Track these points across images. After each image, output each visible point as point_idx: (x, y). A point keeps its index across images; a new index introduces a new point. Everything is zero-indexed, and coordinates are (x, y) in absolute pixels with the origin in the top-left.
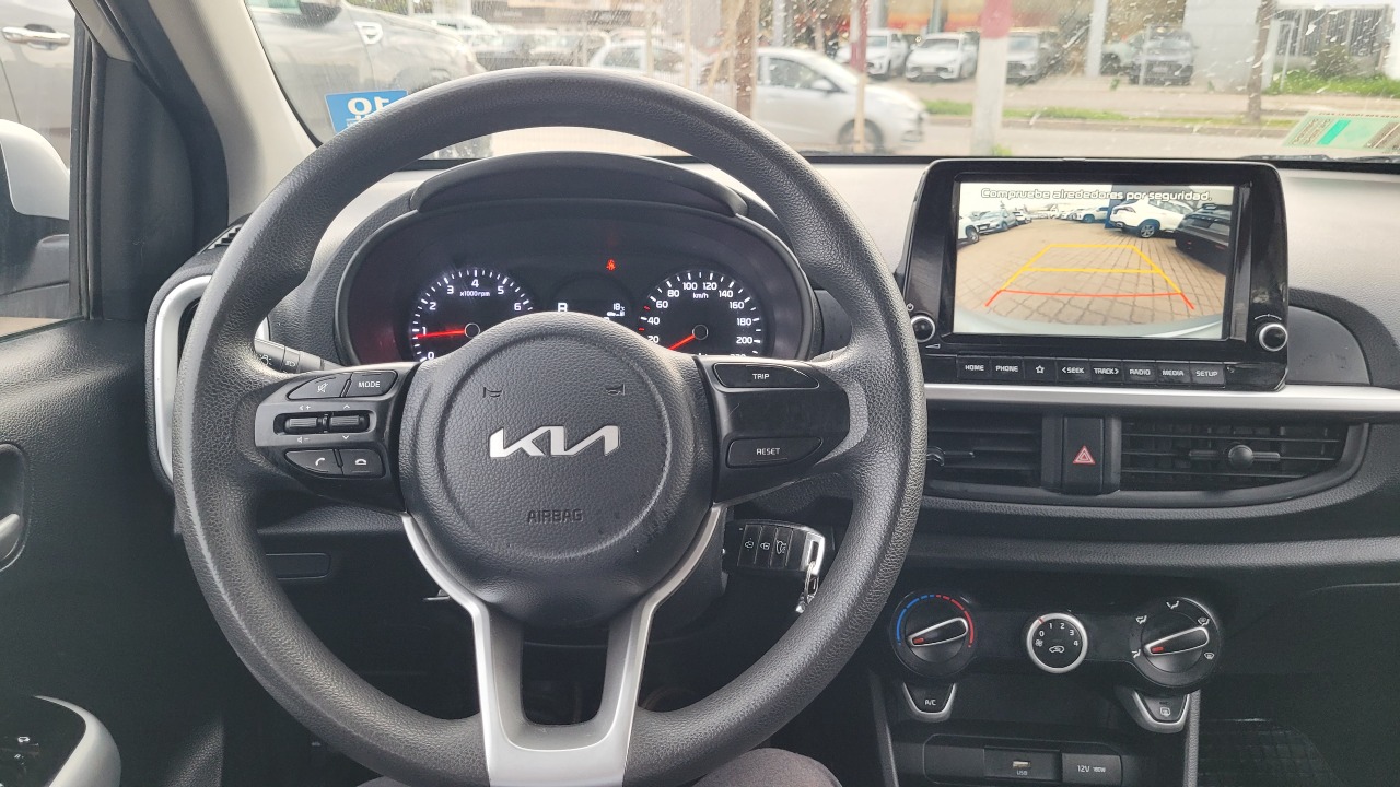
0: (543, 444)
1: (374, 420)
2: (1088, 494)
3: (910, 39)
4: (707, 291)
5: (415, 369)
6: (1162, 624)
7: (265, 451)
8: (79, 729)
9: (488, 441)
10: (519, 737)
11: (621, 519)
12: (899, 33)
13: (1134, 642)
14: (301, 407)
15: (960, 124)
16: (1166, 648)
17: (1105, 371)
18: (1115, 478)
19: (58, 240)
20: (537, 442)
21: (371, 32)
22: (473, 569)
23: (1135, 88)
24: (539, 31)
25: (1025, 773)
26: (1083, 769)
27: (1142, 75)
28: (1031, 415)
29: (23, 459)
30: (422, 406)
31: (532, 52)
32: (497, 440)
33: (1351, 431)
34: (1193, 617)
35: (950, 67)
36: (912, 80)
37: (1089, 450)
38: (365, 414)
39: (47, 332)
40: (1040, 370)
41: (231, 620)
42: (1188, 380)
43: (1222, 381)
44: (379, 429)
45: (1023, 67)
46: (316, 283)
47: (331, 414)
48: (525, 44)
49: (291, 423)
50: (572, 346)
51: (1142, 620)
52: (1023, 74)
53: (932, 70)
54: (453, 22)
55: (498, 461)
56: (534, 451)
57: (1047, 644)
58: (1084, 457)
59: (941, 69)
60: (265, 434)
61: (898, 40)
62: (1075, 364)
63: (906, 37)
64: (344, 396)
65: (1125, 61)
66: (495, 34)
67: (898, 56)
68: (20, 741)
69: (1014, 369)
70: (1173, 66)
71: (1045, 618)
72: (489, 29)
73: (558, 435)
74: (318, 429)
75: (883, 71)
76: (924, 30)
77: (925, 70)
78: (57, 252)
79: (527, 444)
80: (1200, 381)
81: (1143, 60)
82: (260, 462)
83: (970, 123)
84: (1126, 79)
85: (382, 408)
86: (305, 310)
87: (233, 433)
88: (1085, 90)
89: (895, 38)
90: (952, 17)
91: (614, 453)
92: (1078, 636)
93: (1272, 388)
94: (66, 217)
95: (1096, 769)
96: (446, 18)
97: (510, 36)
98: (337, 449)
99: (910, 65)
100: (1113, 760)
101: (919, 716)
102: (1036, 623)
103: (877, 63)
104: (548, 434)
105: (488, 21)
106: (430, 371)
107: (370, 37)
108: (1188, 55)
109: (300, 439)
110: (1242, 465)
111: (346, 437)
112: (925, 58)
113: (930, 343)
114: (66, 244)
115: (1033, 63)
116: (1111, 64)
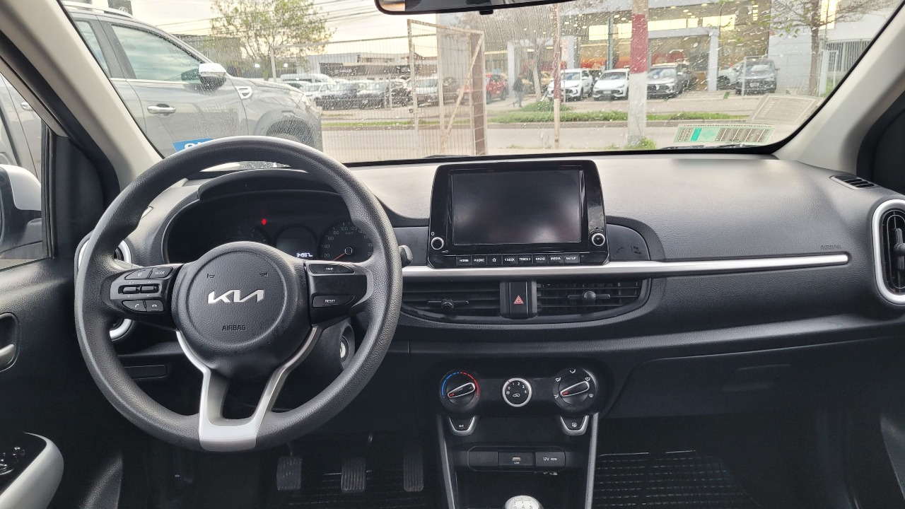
0: (231, 297)
1: (160, 287)
2: (523, 318)
3: (595, 74)
4: (352, 231)
5: (180, 267)
6: (568, 380)
7: (114, 302)
8: (43, 445)
9: (208, 297)
10: (215, 421)
11: (263, 329)
12: (588, 70)
13: (555, 390)
14: (130, 283)
15: (620, 126)
16: (569, 392)
17: (524, 259)
18: (535, 310)
19: (37, 221)
20: (228, 297)
21: (245, 91)
22: (205, 354)
23: (739, 97)
24: (363, 81)
25: (518, 463)
26: (546, 459)
27: (743, 89)
28: (495, 282)
29: (16, 320)
30: (183, 280)
31: (358, 94)
32: (212, 295)
33: (645, 282)
34: (582, 377)
35: (620, 89)
36: (597, 99)
37: (521, 298)
38: (157, 285)
39: (30, 265)
40: (494, 260)
41: (95, 371)
42: (562, 261)
43: (578, 261)
44: (163, 292)
45: (667, 88)
46: (154, 235)
47: (142, 285)
48: (354, 89)
49: (125, 289)
50: (247, 256)
51: (558, 380)
52: (667, 92)
53: (610, 92)
54: (309, 78)
55: (211, 305)
56: (226, 300)
57: (512, 393)
58: (519, 300)
59: (614, 92)
60: (114, 293)
61: (588, 76)
62: (511, 256)
63: (591, 72)
64: (148, 278)
65: (733, 80)
66: (335, 84)
67: (587, 86)
68: (16, 449)
69: (482, 260)
70: (762, 82)
71: (511, 380)
72: (331, 81)
73: (237, 293)
74: (137, 292)
75: (578, 95)
76: (604, 67)
77: (605, 93)
78: (37, 226)
79: (224, 298)
80: (567, 262)
81: (743, 80)
82: (112, 306)
83: (626, 125)
84: (733, 92)
85: (165, 283)
86: (149, 248)
87: (100, 293)
88: (706, 100)
89: (585, 74)
90: (621, 59)
91: (261, 301)
92: (526, 388)
93: (601, 264)
94: (39, 209)
95: (552, 459)
96: (304, 75)
97: (344, 85)
98: (144, 300)
99: (595, 90)
100: (561, 454)
101: (457, 433)
102: (507, 383)
103: (574, 90)
104: (233, 293)
105: (330, 76)
106: (187, 267)
107: (245, 94)
108: (772, 75)
109: (129, 296)
110: (590, 300)
111: (148, 295)
112: (604, 85)
113: (442, 250)
114: (40, 223)
115: (673, 84)
116: (723, 83)
